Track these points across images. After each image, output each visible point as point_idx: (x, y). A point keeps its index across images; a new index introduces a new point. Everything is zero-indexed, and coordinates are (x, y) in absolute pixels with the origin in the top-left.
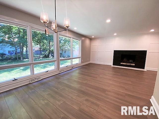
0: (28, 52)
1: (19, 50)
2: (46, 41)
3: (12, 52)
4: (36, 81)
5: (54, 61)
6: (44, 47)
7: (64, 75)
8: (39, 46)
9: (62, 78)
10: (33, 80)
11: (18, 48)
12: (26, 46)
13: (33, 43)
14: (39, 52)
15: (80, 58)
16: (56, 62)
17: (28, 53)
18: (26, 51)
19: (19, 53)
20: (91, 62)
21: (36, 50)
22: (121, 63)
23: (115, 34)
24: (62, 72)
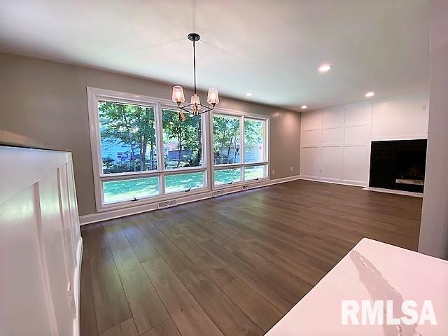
0: (155, 155)
1: (137, 152)
2: (191, 127)
3: (125, 156)
4: (168, 206)
5: (203, 170)
6: (188, 142)
7: (223, 200)
8: (176, 139)
9: (216, 205)
10: (163, 205)
11: (136, 146)
12: (150, 142)
13: (164, 135)
14: (178, 154)
15: (267, 165)
16: (206, 172)
17: (154, 157)
18: (151, 153)
19: (137, 157)
20: (301, 177)
21: (171, 150)
22: (397, 181)
23: (370, 94)
24: (220, 194)
